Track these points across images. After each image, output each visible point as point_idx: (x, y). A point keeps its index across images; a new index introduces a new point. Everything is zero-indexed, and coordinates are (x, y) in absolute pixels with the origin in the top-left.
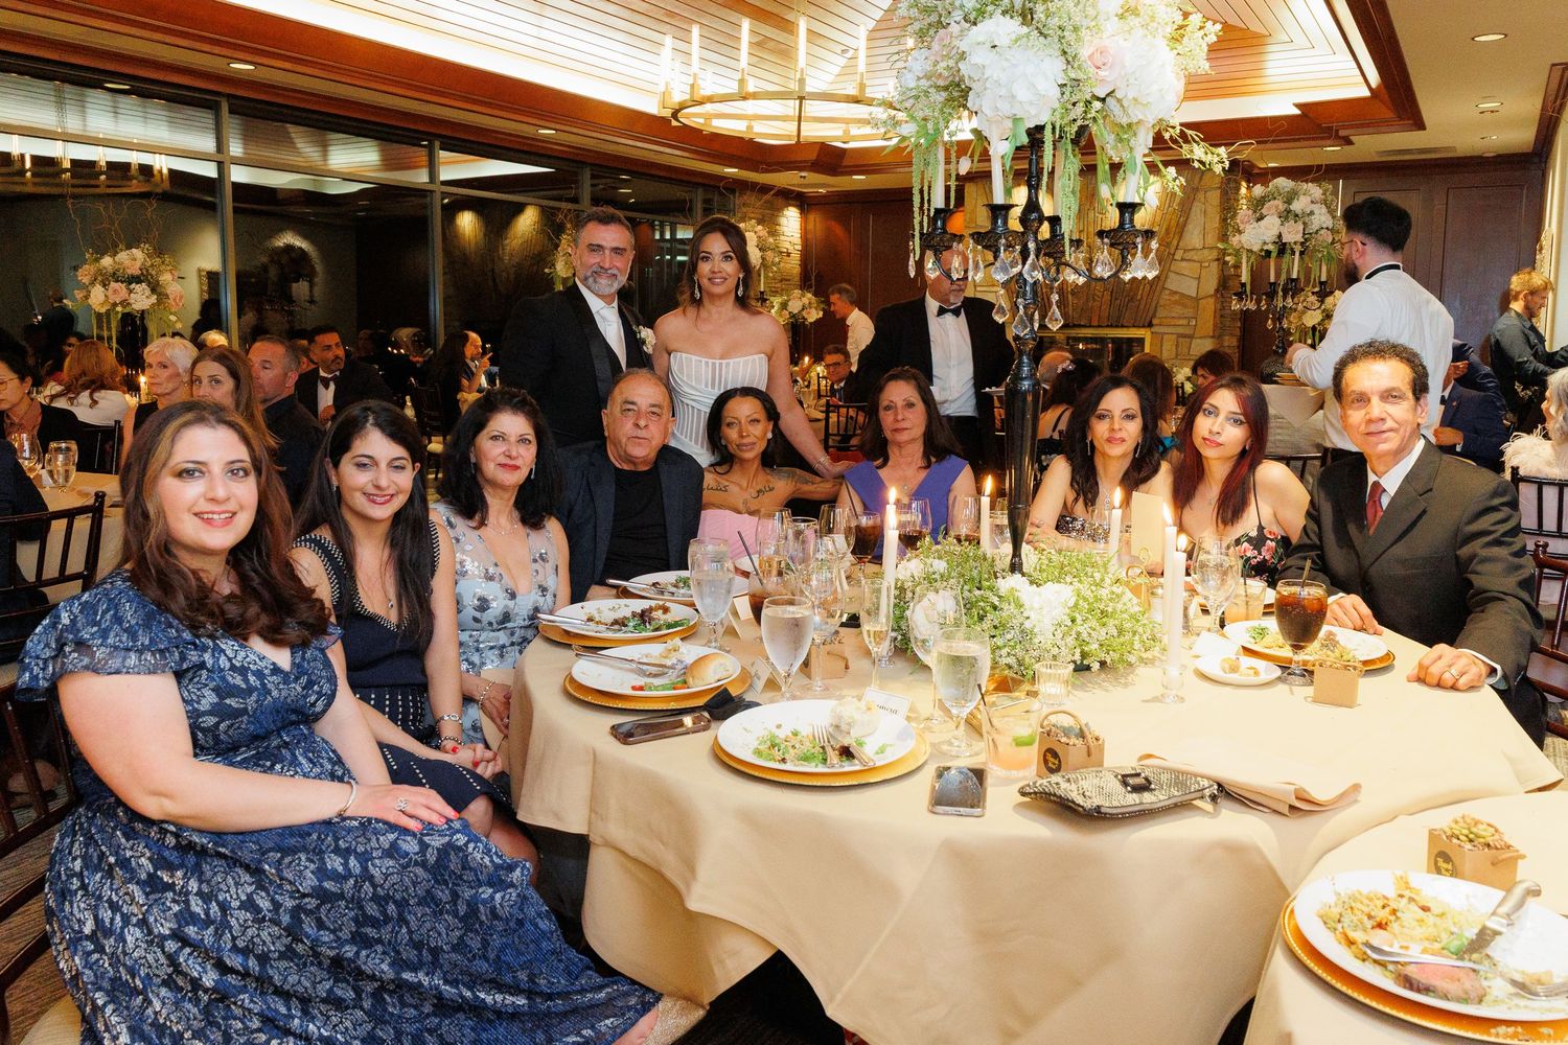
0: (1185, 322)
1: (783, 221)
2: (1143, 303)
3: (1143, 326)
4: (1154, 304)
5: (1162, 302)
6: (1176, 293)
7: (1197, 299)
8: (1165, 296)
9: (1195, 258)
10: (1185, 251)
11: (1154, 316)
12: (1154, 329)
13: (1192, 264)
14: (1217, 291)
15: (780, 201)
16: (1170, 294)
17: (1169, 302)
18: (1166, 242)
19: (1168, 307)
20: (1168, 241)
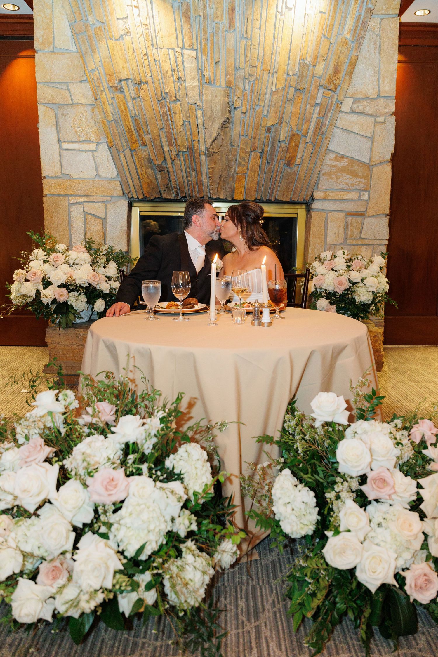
0: (353, 195)
2: (304, 166)
5: (326, 169)
6: (343, 157)
7: (369, 166)
8: (329, 160)
9: (368, 110)
10: (356, 99)
13: (364, 118)
16: (336, 158)
17: (335, 168)
18: (334, 84)
19: (333, 176)
20: (337, 83)
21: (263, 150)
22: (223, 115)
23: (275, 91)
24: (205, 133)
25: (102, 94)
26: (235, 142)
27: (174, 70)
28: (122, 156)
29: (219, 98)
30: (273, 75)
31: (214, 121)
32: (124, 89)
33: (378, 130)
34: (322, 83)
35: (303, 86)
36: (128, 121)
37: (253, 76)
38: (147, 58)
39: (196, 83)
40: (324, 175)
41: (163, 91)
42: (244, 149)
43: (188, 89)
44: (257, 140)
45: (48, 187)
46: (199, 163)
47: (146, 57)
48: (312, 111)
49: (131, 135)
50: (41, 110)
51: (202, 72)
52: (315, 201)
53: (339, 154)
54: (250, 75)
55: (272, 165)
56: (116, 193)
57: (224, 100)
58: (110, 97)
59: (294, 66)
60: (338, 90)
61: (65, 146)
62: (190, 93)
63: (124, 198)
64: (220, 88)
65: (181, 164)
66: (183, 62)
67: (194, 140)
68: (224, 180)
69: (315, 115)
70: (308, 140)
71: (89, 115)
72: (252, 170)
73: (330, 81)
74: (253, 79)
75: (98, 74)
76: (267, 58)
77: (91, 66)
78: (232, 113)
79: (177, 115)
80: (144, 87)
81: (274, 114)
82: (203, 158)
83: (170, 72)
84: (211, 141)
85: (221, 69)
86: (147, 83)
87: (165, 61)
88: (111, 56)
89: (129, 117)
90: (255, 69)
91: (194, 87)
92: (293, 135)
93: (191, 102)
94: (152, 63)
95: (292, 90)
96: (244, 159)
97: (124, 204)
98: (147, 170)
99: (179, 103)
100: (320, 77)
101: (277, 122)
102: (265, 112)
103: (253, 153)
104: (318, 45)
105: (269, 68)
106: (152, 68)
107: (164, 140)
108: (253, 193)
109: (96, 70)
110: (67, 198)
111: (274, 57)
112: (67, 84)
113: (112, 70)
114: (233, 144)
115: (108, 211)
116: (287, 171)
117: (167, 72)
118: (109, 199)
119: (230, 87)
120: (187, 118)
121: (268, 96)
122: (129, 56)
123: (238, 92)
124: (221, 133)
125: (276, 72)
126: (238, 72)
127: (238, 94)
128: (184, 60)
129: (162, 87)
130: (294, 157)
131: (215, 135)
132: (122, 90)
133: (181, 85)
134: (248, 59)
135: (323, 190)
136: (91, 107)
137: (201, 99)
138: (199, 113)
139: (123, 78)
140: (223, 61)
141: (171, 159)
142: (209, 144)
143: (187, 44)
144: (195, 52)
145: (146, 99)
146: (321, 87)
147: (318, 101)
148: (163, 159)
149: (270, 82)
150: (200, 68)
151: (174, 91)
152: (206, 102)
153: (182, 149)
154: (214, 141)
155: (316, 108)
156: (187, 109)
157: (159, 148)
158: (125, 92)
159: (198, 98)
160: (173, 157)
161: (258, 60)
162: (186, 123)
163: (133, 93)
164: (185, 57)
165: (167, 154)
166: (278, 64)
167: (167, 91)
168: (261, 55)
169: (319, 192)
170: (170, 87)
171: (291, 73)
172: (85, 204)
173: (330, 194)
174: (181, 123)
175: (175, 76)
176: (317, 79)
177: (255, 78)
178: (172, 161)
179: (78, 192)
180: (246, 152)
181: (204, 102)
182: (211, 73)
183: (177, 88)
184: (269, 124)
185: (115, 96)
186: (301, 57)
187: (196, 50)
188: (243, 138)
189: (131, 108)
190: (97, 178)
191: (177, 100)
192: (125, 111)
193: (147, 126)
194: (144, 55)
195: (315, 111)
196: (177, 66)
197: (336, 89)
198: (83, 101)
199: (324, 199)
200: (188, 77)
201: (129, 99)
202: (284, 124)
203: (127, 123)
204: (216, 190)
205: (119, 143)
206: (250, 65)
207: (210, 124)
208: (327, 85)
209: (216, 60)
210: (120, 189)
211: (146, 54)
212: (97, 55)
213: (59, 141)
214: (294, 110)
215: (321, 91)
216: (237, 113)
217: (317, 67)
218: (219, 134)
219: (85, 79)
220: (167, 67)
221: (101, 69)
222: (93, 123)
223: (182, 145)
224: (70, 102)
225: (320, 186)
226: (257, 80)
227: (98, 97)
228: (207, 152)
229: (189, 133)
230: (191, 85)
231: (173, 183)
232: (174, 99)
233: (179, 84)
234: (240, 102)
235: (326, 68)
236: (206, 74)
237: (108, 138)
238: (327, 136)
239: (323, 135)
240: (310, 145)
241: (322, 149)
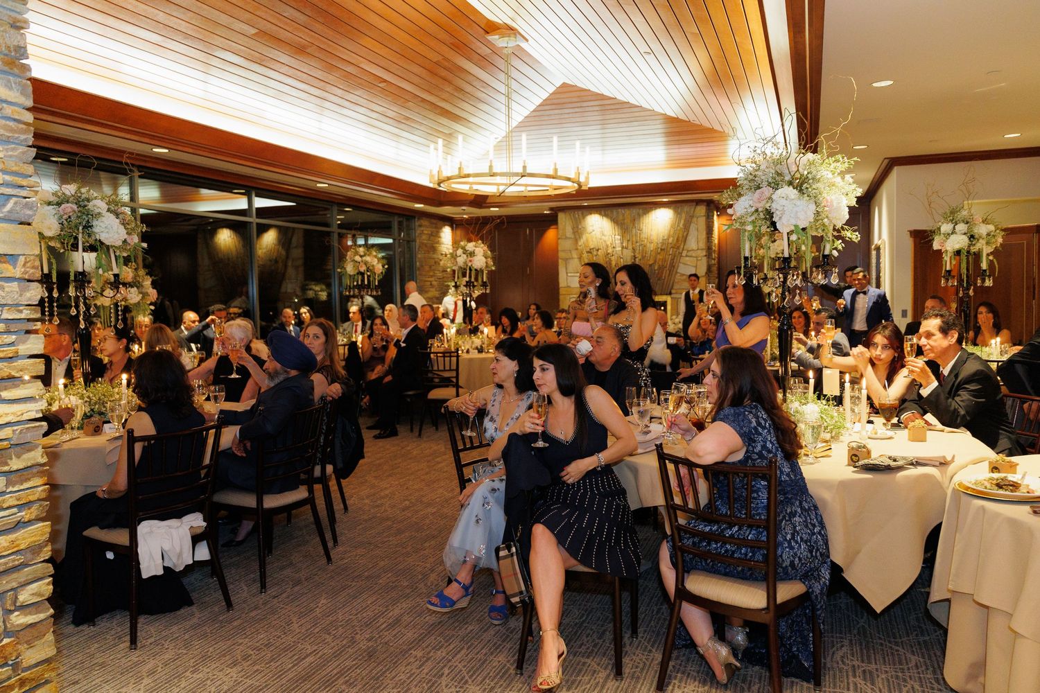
1: (442, 235)
2: (666, 280)
3: (667, 294)
4: (672, 282)
5: (676, 281)
6: (684, 275)
8: (678, 276)
9: (694, 255)
10: (688, 251)
11: (672, 288)
12: (672, 296)
13: (691, 259)
14: (706, 273)
15: (440, 223)
19: (679, 283)
20: (679, 245)
22: (631, 259)
23: (652, 250)
27: (611, 244)
29: (629, 254)
30: (651, 244)
32: (592, 252)
33: (699, 263)
34: (672, 246)
35: (664, 248)
39: (620, 249)
40: (676, 283)
43: (617, 251)
45: (562, 291)
48: (668, 258)
50: (560, 261)
51: (623, 244)
54: (642, 244)
57: (632, 254)
58: (586, 256)
59: (660, 240)
61: (569, 275)
62: (618, 253)
64: (630, 250)
69: (670, 259)
71: (578, 263)
73: (675, 245)
75: (582, 248)
76: (649, 237)
77: (580, 244)
79: (613, 261)
80: (600, 251)
81: (652, 259)
85: (630, 243)
86: (601, 249)
87: (608, 241)
88: (587, 240)
90: (644, 242)
92: (661, 268)
93: (618, 256)
94: (603, 242)
95: (659, 249)
99: (613, 257)
101: (654, 262)
102: (649, 259)
104: (670, 231)
105: (650, 241)
106: (603, 244)
109: (581, 246)
111: (651, 237)
112: (570, 251)
113: (587, 246)
117: (609, 245)
119: (634, 250)
121: (649, 252)
122: (594, 240)
123: (637, 252)
125: (653, 243)
126: (637, 243)
128: (615, 240)
129: (607, 251)
130: (662, 277)
133: (614, 249)
134: (641, 238)
136: (579, 259)
139: (592, 248)
140: (631, 239)
143: (617, 233)
145: (600, 255)
146: (672, 248)
147: (671, 253)
149: (650, 246)
150: (622, 242)
155: (670, 256)
156: (616, 259)
159: (621, 254)
161: (645, 238)
163: (595, 253)
166: (653, 239)
168: (646, 236)
169: (674, 290)
170: (610, 251)
171: (659, 243)
175: (612, 246)
176: (670, 244)
177: (644, 245)
181: (623, 256)
182: (626, 244)
183: (612, 251)
184: (650, 263)
185: (588, 255)
186: (663, 236)
196: (613, 242)
197: (679, 248)
198: (576, 257)
199: (676, 293)
200: (617, 246)
202: (656, 263)
206: (642, 241)
208: (674, 247)
209: (628, 239)
211: (601, 239)
212: (581, 240)
213: (567, 273)
214: (661, 257)
216: (637, 260)
217: (669, 240)
219: (577, 248)
220: (609, 243)
221: (583, 246)
225: (674, 287)
227: (582, 256)
232: (611, 255)
234: (638, 255)
235: (673, 240)
238: (676, 267)
239: (674, 267)
240: (668, 271)
241: (674, 273)
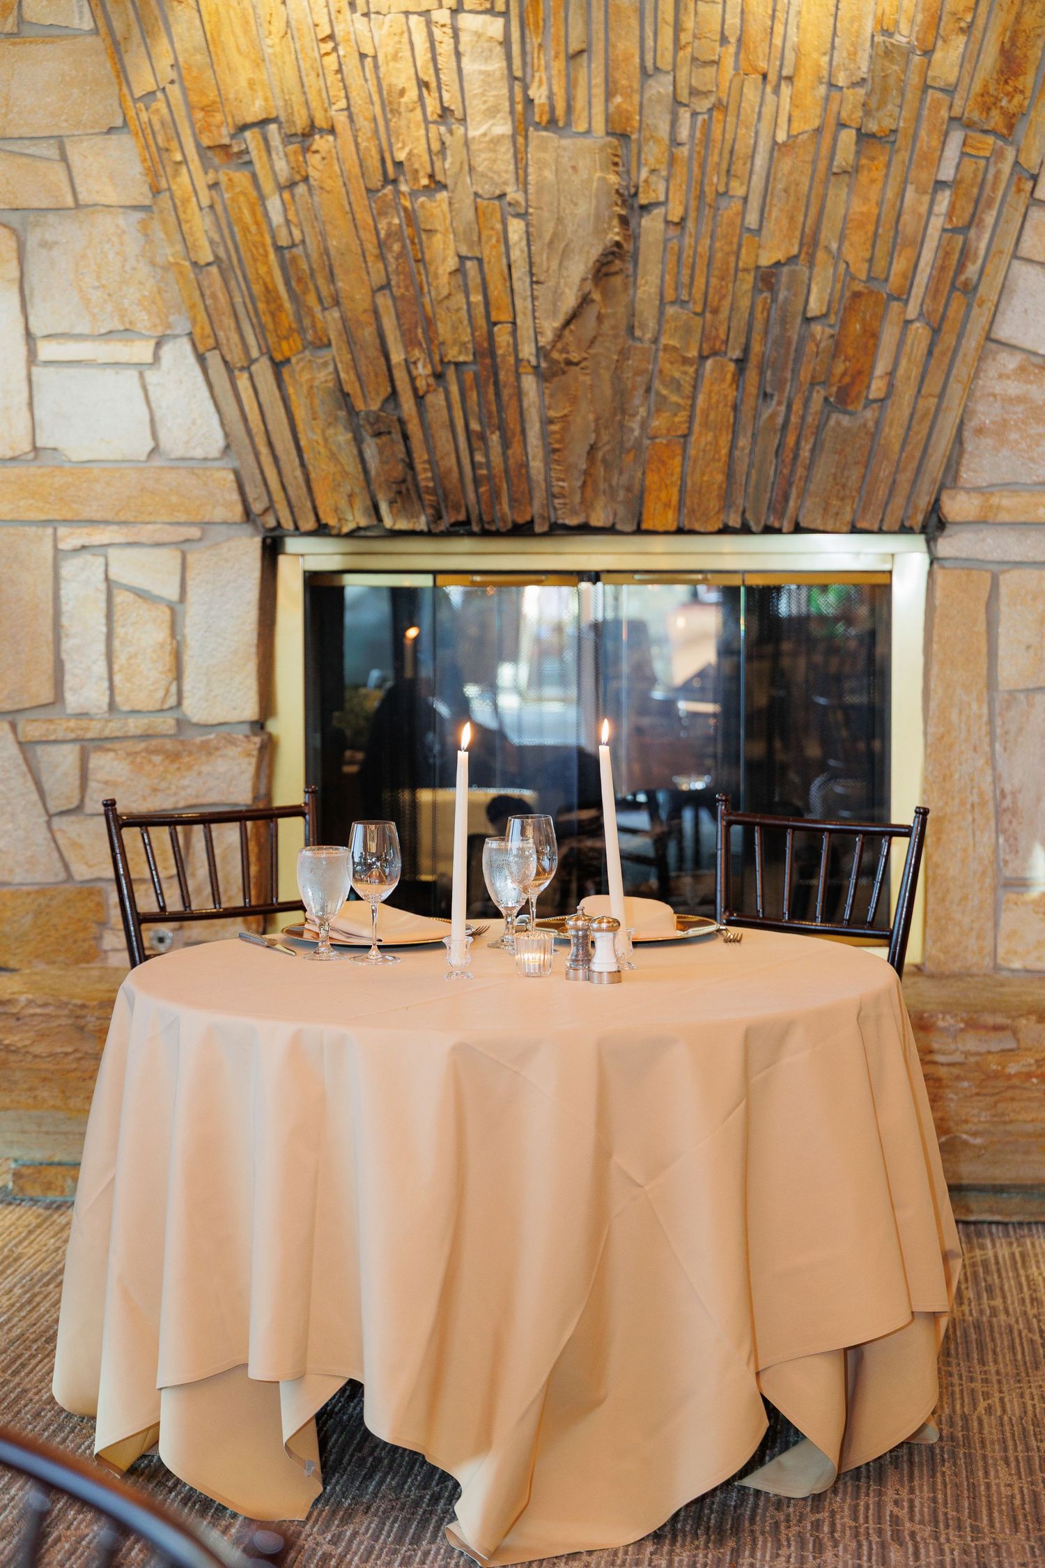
8: (998, 379)
16: (1022, 369)
17: (1020, 409)
18: (1004, 112)
19: (1014, 436)
20: (1012, 108)
21: (746, 350)
22: (598, 232)
23: (784, 144)
24: (533, 298)
25: (176, 173)
26: (643, 327)
27: (423, 85)
28: (243, 382)
29: (584, 174)
30: (777, 90)
31: (565, 254)
32: (254, 155)
34: (957, 111)
35: (889, 123)
36: (266, 263)
37: (706, 94)
38: (335, 49)
39: (503, 128)
40: (980, 431)
41: (387, 156)
42: (675, 349)
43: (473, 147)
44: (724, 315)
46: (514, 403)
47: (330, 45)
48: (924, 209)
49: (276, 310)
51: (526, 88)
52: (948, 531)
53: (1035, 354)
54: (694, 92)
55: (779, 403)
56: (219, 514)
57: (603, 179)
58: (201, 182)
59: (853, 55)
60: (1021, 129)
61: (49, 351)
62: (482, 162)
63: (248, 529)
64: (587, 142)
65: (449, 407)
66: (458, 55)
67: (495, 324)
68: (604, 461)
69: (936, 223)
70: (912, 311)
71: (133, 245)
72: (706, 424)
73: (987, 103)
74: (705, 104)
75: (165, 111)
76: (756, 29)
77: (143, 81)
78: (633, 223)
79: (438, 238)
80: (321, 143)
81: (785, 222)
82: (529, 383)
83: (412, 93)
84: (557, 324)
85: (592, 75)
86: (332, 131)
87: (395, 57)
88: (209, 45)
89: (271, 250)
90: (710, 72)
91: (496, 141)
92: (857, 295)
93: (486, 189)
94: (352, 64)
95: (847, 138)
96: (676, 386)
97: (250, 548)
98: (330, 431)
99: (443, 195)
100: (949, 91)
101: (795, 251)
102: (752, 219)
103: (709, 363)
105: (763, 65)
106: (349, 81)
107: (389, 323)
108: (714, 504)
109: (160, 95)
110: (50, 531)
111: (779, 28)
112: (59, 141)
113: (212, 94)
114: (638, 333)
115: (190, 575)
116: (838, 423)
117: (402, 92)
118: (195, 532)
119: (624, 136)
120: (471, 247)
121: (760, 161)
122: (272, 44)
123: (654, 154)
124: (596, 296)
125: (790, 79)
126: (651, 82)
127: (652, 161)
128: (461, 48)
129: (385, 146)
130: (861, 375)
131: (570, 301)
132: (246, 158)
133: (451, 132)
134: (685, 38)
135: (978, 490)
136: (139, 215)
137: (522, 181)
138: (516, 228)
139: (250, 119)
140: (599, 47)
141: (415, 390)
142: (546, 338)
144: (500, 22)
145: (328, 184)
146: (956, 123)
147: (947, 173)
148: (386, 390)
149: (768, 110)
150: (518, 73)
151: (426, 157)
152: (540, 191)
153: (453, 354)
154: (568, 323)
155: (939, 197)
156: (470, 215)
157: (374, 352)
158: (257, 166)
159: (510, 177)
160: (421, 384)
161: (724, 40)
162: (469, 264)
163: (281, 165)
164: (464, 38)
165: (400, 376)
166: (797, 50)
167: (401, 156)
168: (733, 21)
169: (962, 497)
170: (412, 143)
171: (841, 80)
172: (112, 553)
173: (1005, 502)
174: (452, 263)
175: (432, 105)
176: (939, 95)
177: (713, 99)
178: (419, 399)
179: (87, 513)
180: (685, 361)
181: (531, 189)
182: (555, 88)
183: (436, 146)
184: (766, 260)
185: (223, 179)
186: (879, 21)
187: (505, 14)
188: (671, 310)
189: (277, 218)
190: (157, 462)
191: (436, 185)
192: (253, 229)
193: (332, 277)
194: (323, 40)
195: (936, 209)
196: (437, 70)
197: (1011, 127)
198: (111, 196)
199: (982, 522)
200: (476, 107)
201: (268, 186)
202: (821, 255)
203: (263, 270)
204: (577, 499)
205: (235, 338)
206: (694, 59)
207: (554, 264)
208: (975, 116)
209: (574, 46)
210: (235, 496)
211: (331, 37)
212: (162, 47)
213: (29, 335)
214: (857, 207)
215: (956, 137)
216: (651, 225)
217: (938, 55)
218: (585, 300)
219: (119, 122)
220: (401, 76)
221: (175, 92)
222: (144, 270)
223: (455, 342)
224: (69, 201)
225: (965, 475)
226: (720, 106)
227: (164, 184)
228: (544, 365)
229: (477, 298)
230: (484, 135)
231: (424, 476)
232: (425, 181)
233: (443, 129)
234: (662, 187)
235: (970, 59)
236: (538, 94)
237: (194, 321)
238: (988, 291)
239: (969, 290)
240: (920, 330)
241: (972, 342)
